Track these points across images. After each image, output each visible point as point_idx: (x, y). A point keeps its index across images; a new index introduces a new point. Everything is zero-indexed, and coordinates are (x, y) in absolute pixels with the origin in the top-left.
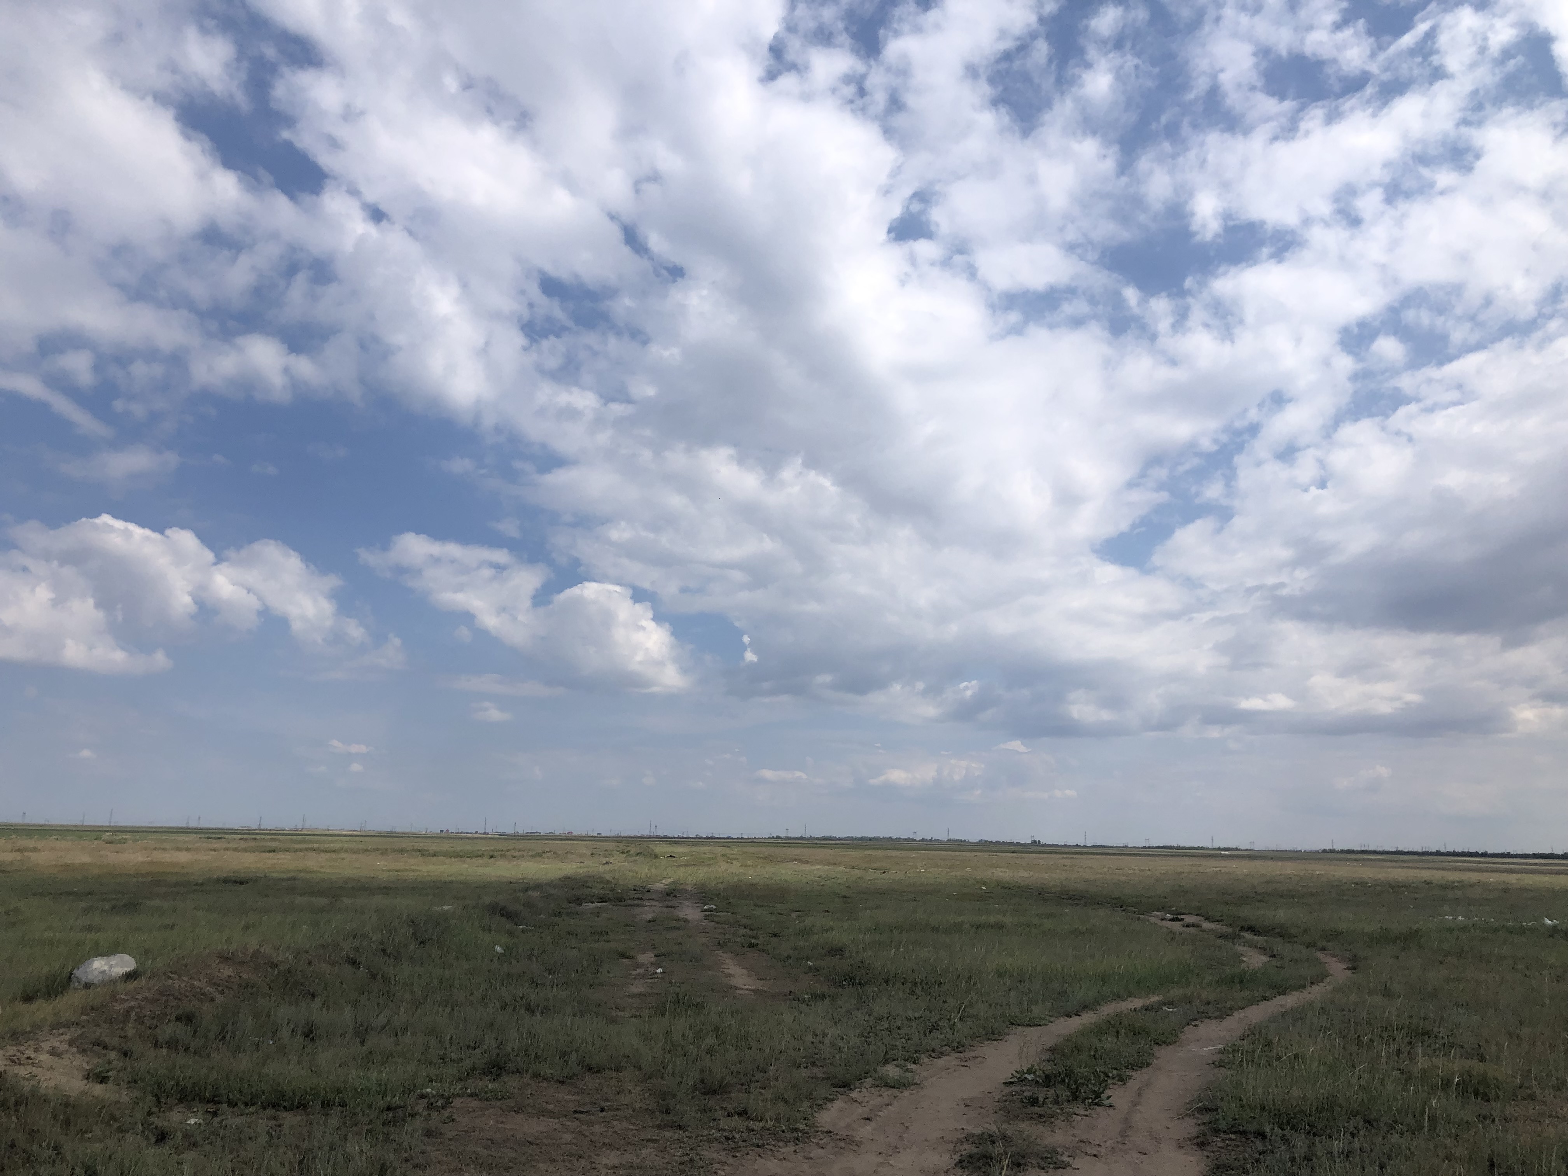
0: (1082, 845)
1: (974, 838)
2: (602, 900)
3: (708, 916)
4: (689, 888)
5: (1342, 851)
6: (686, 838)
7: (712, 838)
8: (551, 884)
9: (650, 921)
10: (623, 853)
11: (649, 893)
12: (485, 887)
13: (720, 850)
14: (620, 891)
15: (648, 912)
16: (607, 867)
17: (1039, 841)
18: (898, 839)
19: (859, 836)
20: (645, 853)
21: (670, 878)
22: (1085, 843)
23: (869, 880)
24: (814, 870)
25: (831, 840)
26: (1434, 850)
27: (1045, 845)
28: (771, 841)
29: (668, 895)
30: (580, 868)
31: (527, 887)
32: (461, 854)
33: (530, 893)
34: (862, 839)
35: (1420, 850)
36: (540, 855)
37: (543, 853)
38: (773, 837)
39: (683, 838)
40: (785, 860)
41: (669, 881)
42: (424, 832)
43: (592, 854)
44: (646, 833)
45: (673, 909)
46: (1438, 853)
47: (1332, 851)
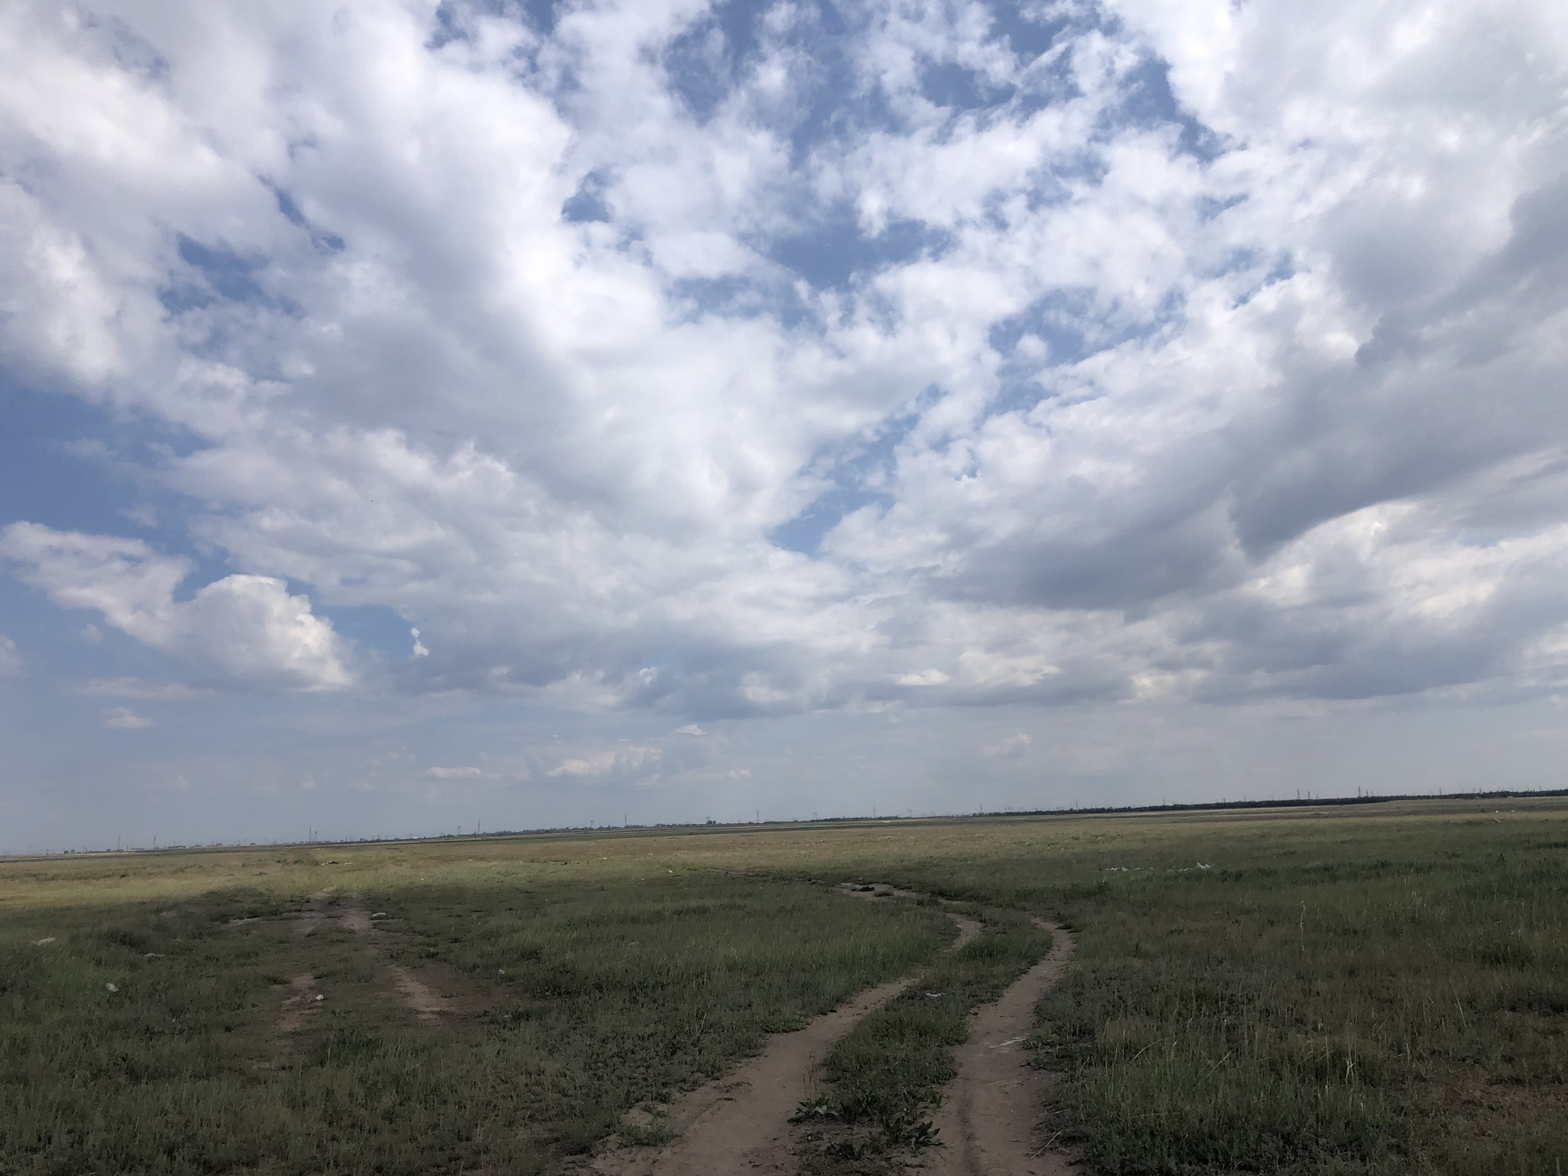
0: (755, 823)
1: (650, 823)
2: (253, 914)
3: (378, 924)
4: (354, 895)
5: (990, 815)
6: (350, 843)
7: (378, 841)
8: (192, 902)
9: (309, 935)
10: (279, 862)
11: (308, 904)
12: (111, 910)
13: (386, 854)
14: (274, 904)
15: (306, 925)
16: (260, 879)
17: (714, 822)
18: (576, 830)
19: (535, 829)
20: (305, 861)
21: (333, 886)
22: (758, 820)
23: (552, 872)
24: (492, 866)
25: (505, 835)
26: (1068, 809)
27: (721, 825)
28: (443, 840)
29: (330, 903)
30: (229, 881)
31: (159, 907)
32: (85, 875)
33: (164, 914)
34: (538, 832)
35: (1056, 810)
36: (182, 870)
37: (186, 868)
38: (444, 837)
39: (346, 843)
40: (459, 858)
41: (332, 889)
42: (44, 854)
43: (243, 866)
44: (305, 839)
45: (336, 919)
46: (1071, 812)
47: (981, 815)
